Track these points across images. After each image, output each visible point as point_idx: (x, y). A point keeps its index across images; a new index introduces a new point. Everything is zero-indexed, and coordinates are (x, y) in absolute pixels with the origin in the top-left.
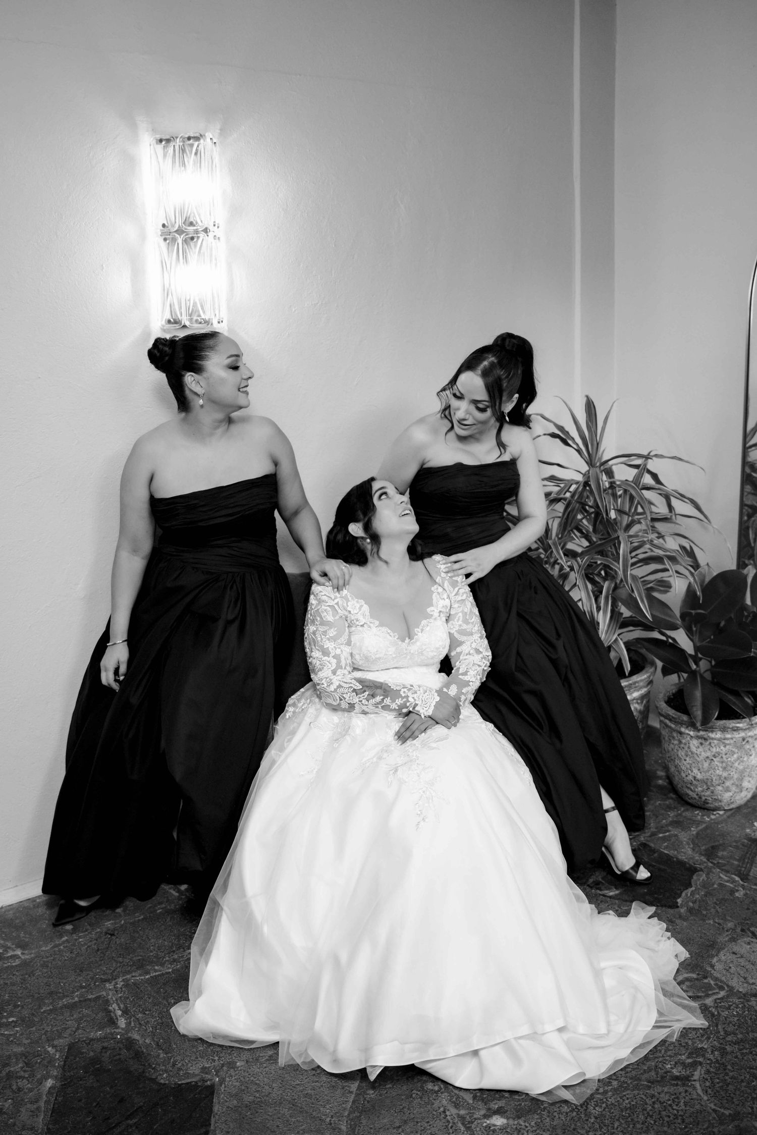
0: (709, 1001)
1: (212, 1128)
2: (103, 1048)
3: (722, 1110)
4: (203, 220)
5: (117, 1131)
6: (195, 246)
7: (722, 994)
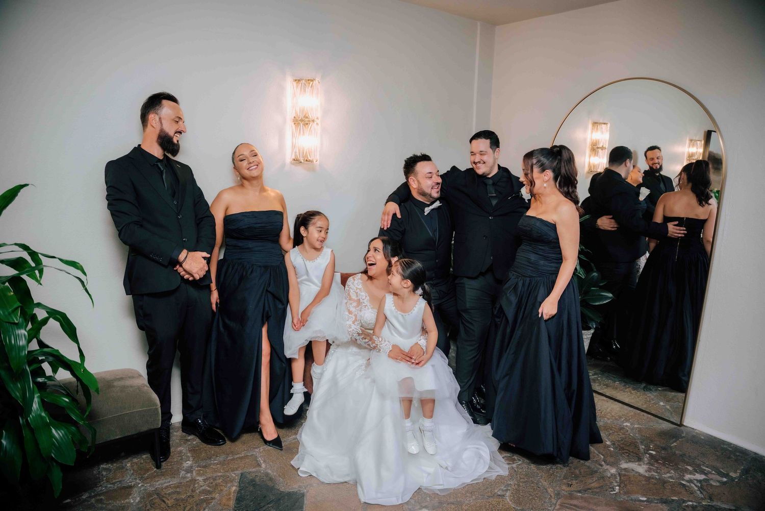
0: (514, 465)
1: (304, 509)
2: (256, 475)
3: (517, 508)
4: (311, 116)
5: (264, 509)
6: (308, 127)
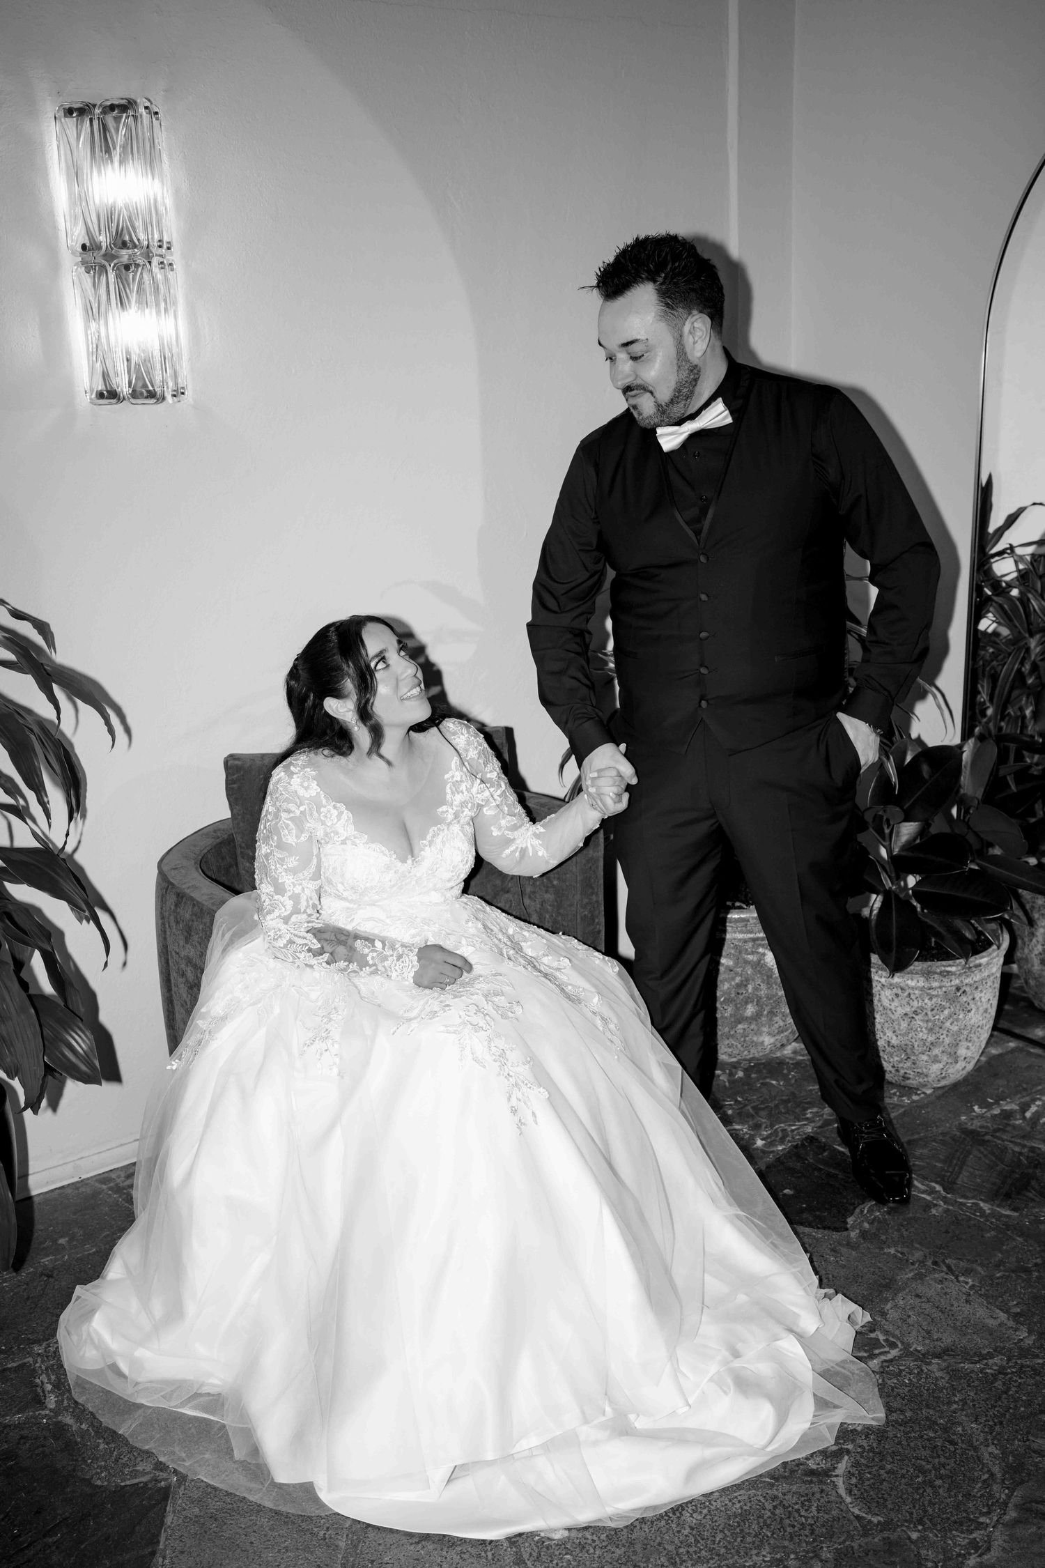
2: (22, 1437)
3: (869, 1517)
4: (140, 237)
6: (133, 279)
7: (894, 1353)
